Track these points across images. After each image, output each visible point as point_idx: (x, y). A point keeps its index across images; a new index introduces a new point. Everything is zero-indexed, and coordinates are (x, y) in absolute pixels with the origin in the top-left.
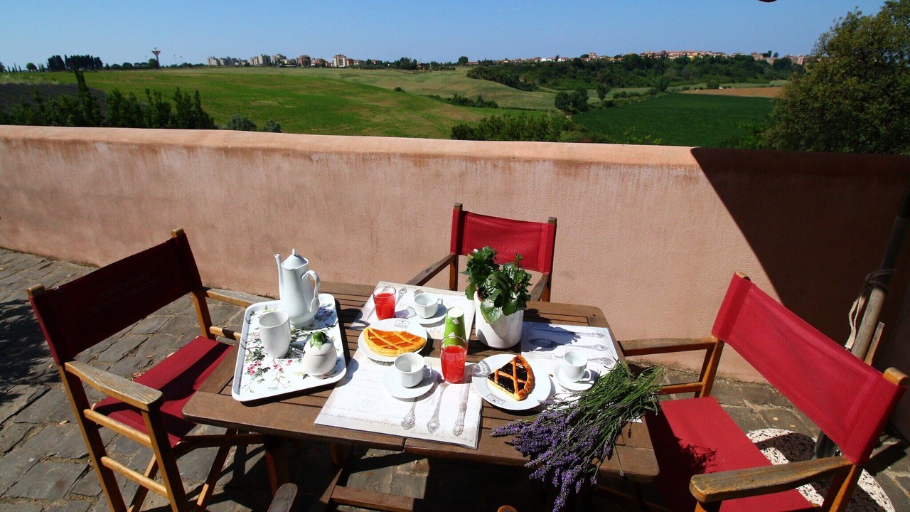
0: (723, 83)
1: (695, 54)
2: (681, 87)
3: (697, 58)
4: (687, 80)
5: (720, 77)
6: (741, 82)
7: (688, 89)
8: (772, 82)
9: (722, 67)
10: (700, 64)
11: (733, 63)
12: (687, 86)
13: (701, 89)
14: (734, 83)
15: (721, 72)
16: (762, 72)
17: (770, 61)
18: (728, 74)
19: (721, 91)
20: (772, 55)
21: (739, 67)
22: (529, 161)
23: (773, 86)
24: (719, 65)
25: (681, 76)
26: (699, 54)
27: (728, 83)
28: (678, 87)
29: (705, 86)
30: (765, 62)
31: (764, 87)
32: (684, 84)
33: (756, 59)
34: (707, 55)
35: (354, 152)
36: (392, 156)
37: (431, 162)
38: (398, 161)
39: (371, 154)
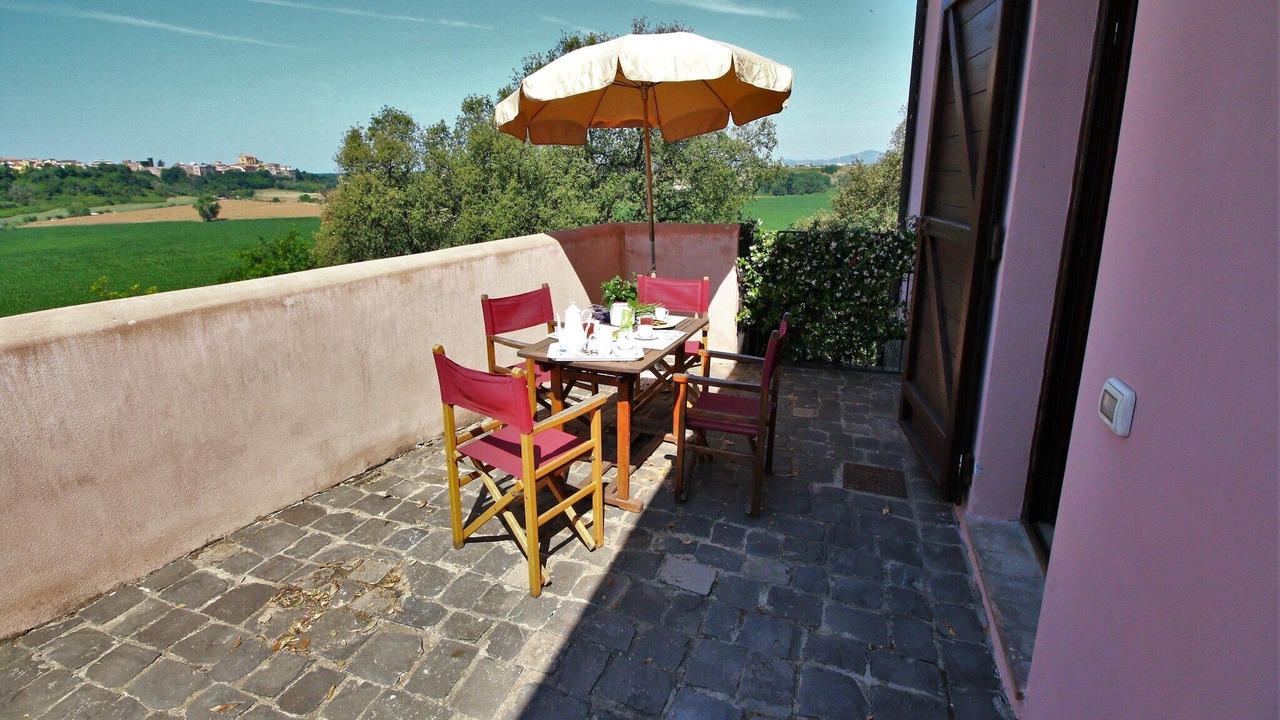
0: (98, 205)
1: (25, 163)
2: (19, 218)
3: (30, 170)
4: (26, 205)
5: (85, 198)
6: (123, 202)
7: (35, 219)
8: (171, 200)
9: (85, 182)
10: (40, 178)
11: (99, 176)
12: (32, 215)
13: (60, 217)
14: (113, 204)
15: (83, 189)
16: (150, 188)
17: (155, 171)
18: (97, 192)
19: (95, 218)
20: (155, 163)
21: (112, 181)
22: (482, 258)
23: (174, 205)
24: (77, 180)
25: (11, 200)
26: (32, 163)
27: (103, 205)
28: (14, 218)
29: (64, 212)
30: (148, 173)
31: (161, 207)
32: (22, 213)
33: (134, 169)
34: (48, 165)
35: (338, 284)
36: (379, 279)
37: (415, 276)
38: (385, 282)
39: (358, 281)
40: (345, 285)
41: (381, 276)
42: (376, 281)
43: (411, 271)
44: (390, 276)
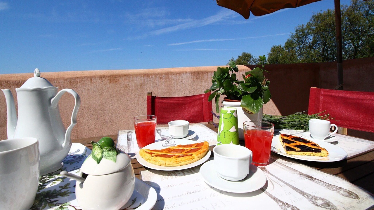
35: (62, 78)
36: (93, 79)
37: (121, 79)
38: (98, 81)
39: (76, 78)
40: (67, 79)
41: (95, 77)
42: (91, 80)
43: (119, 76)
44: (102, 77)
